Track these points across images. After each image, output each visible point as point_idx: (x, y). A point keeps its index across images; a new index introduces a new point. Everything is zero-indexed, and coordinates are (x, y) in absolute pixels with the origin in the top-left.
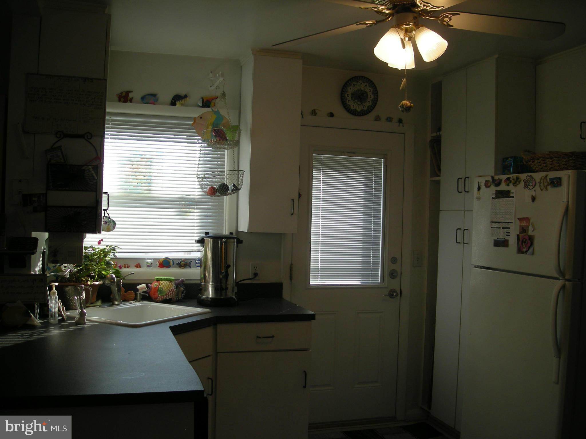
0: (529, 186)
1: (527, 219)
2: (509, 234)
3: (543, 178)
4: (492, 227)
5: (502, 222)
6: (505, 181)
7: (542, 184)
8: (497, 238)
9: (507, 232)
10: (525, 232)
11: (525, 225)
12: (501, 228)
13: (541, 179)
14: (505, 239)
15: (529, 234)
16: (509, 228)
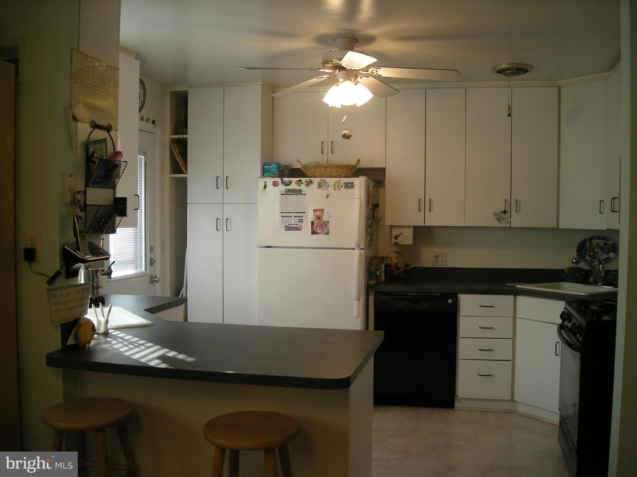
0: (322, 187)
1: (322, 210)
2: (302, 221)
3: (337, 182)
4: (282, 217)
5: (293, 212)
6: (296, 183)
7: (336, 186)
8: (289, 224)
9: (299, 220)
10: (320, 219)
11: (319, 214)
12: (293, 217)
13: (336, 182)
14: (297, 224)
15: (323, 220)
16: (302, 217)
